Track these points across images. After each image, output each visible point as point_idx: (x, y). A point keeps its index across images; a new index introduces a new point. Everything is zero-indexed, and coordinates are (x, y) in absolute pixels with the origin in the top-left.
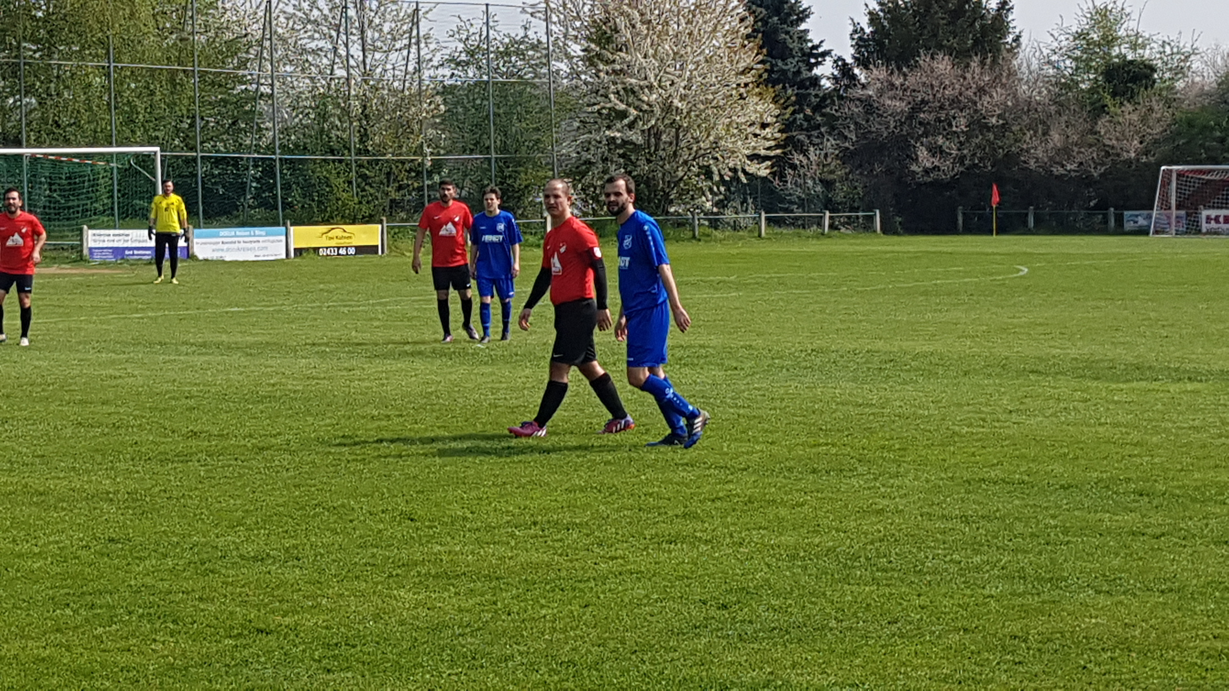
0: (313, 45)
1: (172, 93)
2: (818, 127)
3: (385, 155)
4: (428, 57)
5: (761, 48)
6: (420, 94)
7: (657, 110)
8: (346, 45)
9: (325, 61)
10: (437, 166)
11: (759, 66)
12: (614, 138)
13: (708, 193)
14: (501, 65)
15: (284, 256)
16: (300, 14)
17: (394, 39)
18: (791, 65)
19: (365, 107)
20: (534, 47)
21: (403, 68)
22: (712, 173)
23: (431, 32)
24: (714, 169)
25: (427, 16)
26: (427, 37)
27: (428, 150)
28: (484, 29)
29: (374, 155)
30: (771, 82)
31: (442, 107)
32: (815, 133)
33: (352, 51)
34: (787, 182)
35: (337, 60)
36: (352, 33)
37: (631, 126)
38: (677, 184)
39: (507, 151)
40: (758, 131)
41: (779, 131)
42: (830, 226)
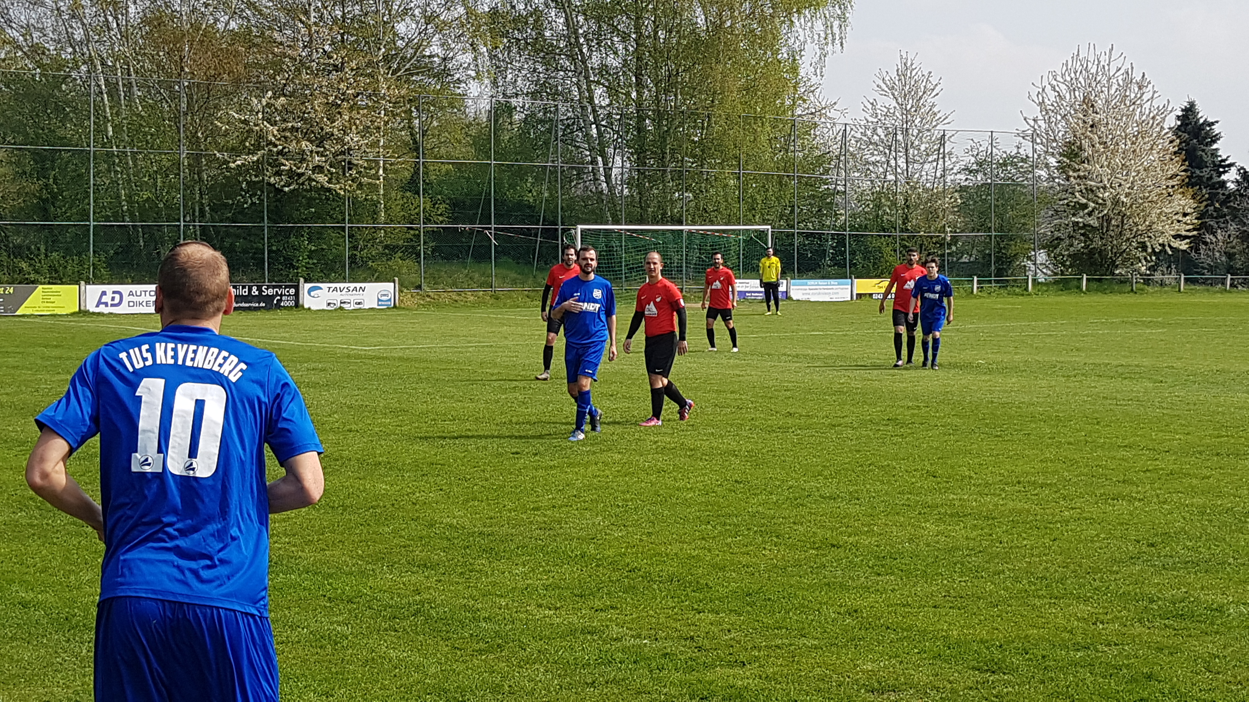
0: (873, 159)
1: (780, 190)
2: (1225, 215)
3: (919, 232)
4: (951, 166)
5: (1184, 161)
6: (944, 192)
7: (1109, 203)
8: (895, 159)
9: (881, 170)
10: (955, 240)
11: (1183, 173)
12: (1078, 223)
13: (1143, 261)
14: (1000, 172)
15: (849, 299)
16: (865, 138)
17: (928, 155)
18: (1205, 173)
19: (907, 200)
20: (1023, 160)
21: (933, 174)
22: (1147, 247)
23: (953, 151)
24: (1148, 244)
25: (952, 140)
26: (950, 153)
27: (948, 230)
28: (990, 148)
29: (912, 232)
30: (1190, 185)
31: (959, 201)
32: (1222, 220)
33: (899, 162)
34: (1200, 254)
35: (889, 169)
36: (900, 151)
37: (1090, 214)
38: (1121, 254)
39: (1002, 230)
40: (1180, 219)
41: (1196, 219)
42: (1231, 285)
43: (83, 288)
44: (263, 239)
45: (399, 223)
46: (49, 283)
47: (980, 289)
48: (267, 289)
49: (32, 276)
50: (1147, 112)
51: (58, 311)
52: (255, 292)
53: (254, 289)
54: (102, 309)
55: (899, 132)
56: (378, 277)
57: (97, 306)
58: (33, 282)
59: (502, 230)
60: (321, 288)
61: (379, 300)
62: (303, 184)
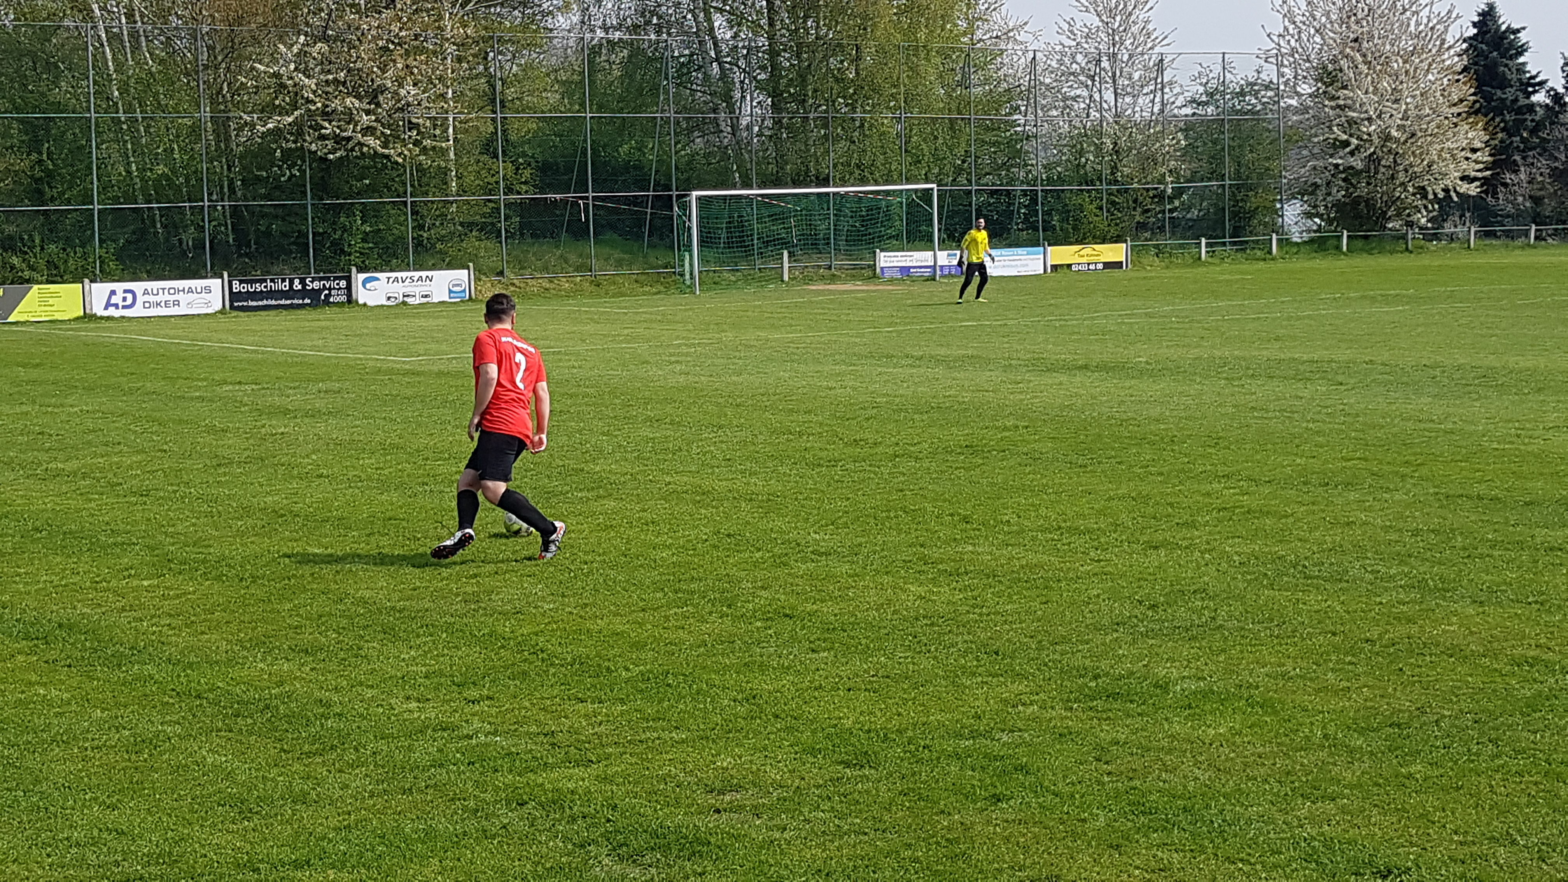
0: (1073, 93)
1: (952, 137)
2: (1533, 148)
3: (1132, 184)
4: (1171, 100)
5: (1474, 81)
6: (1163, 132)
7: (1376, 139)
8: (1100, 92)
9: (1082, 106)
10: (1178, 192)
11: (1472, 98)
12: (1337, 165)
13: (1423, 211)
14: (1236, 104)
15: (1042, 272)
17: (1142, 86)
19: (1116, 144)
20: (1265, 88)
21: (1150, 110)
22: (1427, 193)
23: (1175, 79)
24: (1429, 189)
25: (1172, 65)
27: (1169, 179)
28: (1222, 74)
29: (1123, 184)
30: (1481, 111)
31: (1183, 142)
32: (1528, 154)
33: (1105, 96)
34: (1498, 198)
35: (1092, 105)
36: (1105, 82)
37: (1352, 153)
38: (1393, 202)
39: (1240, 178)
40: (1469, 155)
41: (1490, 155)
42: (1536, 238)
43: (87, 287)
44: (307, 220)
45: (474, 194)
46: (49, 282)
47: (1211, 253)
48: (312, 282)
49: (27, 274)
50: (1425, 20)
51: (58, 316)
52: (297, 286)
53: (297, 282)
54: (112, 312)
55: (1104, 58)
56: (448, 264)
57: (106, 308)
58: (28, 281)
59: (603, 199)
60: (377, 279)
61: (450, 291)
62: (352, 150)
